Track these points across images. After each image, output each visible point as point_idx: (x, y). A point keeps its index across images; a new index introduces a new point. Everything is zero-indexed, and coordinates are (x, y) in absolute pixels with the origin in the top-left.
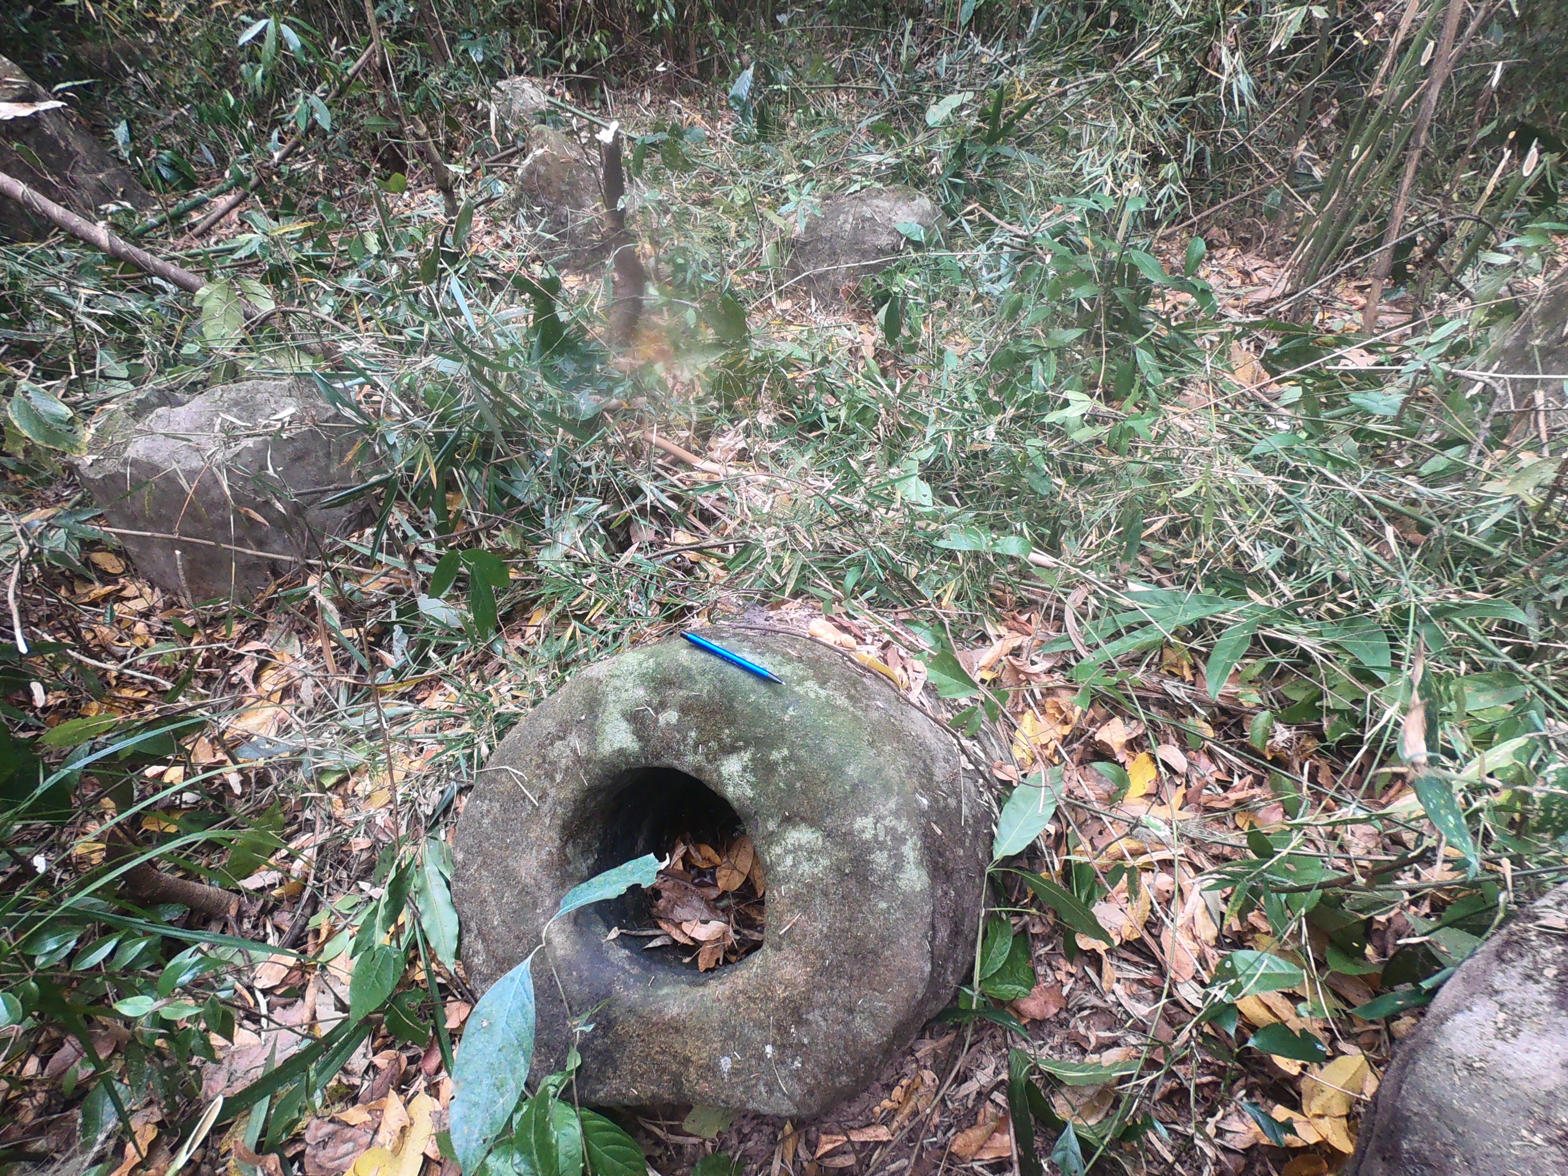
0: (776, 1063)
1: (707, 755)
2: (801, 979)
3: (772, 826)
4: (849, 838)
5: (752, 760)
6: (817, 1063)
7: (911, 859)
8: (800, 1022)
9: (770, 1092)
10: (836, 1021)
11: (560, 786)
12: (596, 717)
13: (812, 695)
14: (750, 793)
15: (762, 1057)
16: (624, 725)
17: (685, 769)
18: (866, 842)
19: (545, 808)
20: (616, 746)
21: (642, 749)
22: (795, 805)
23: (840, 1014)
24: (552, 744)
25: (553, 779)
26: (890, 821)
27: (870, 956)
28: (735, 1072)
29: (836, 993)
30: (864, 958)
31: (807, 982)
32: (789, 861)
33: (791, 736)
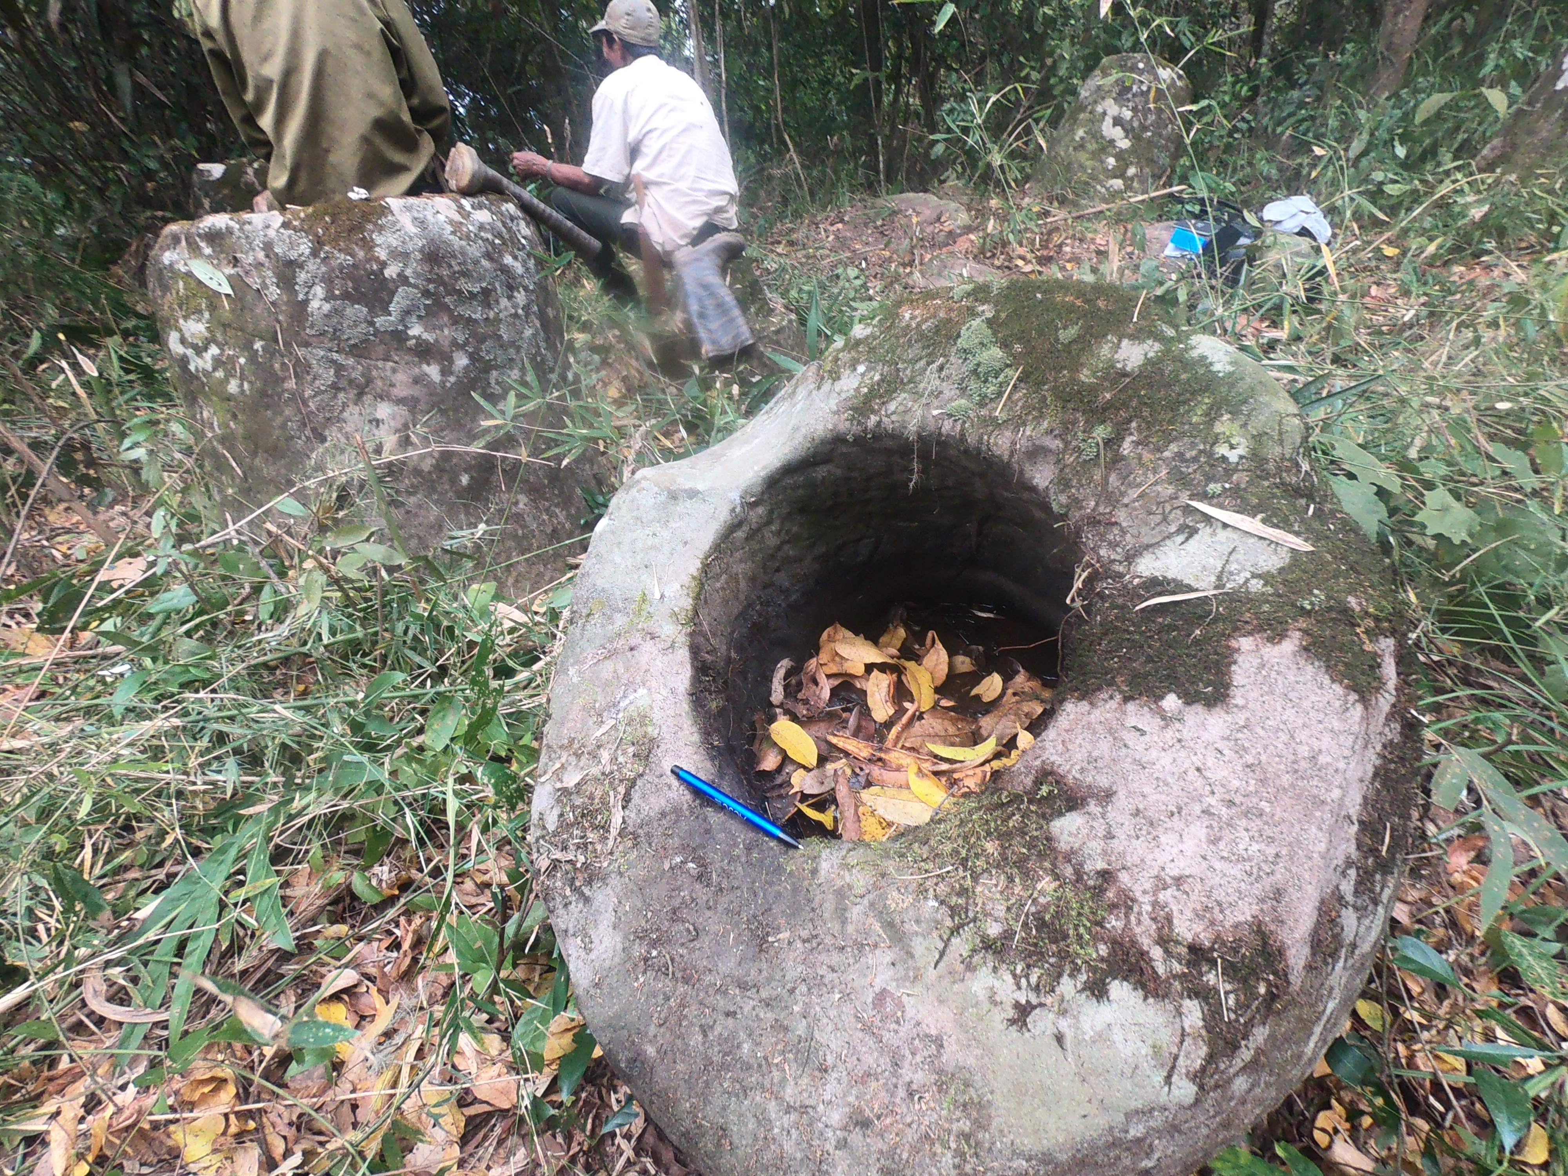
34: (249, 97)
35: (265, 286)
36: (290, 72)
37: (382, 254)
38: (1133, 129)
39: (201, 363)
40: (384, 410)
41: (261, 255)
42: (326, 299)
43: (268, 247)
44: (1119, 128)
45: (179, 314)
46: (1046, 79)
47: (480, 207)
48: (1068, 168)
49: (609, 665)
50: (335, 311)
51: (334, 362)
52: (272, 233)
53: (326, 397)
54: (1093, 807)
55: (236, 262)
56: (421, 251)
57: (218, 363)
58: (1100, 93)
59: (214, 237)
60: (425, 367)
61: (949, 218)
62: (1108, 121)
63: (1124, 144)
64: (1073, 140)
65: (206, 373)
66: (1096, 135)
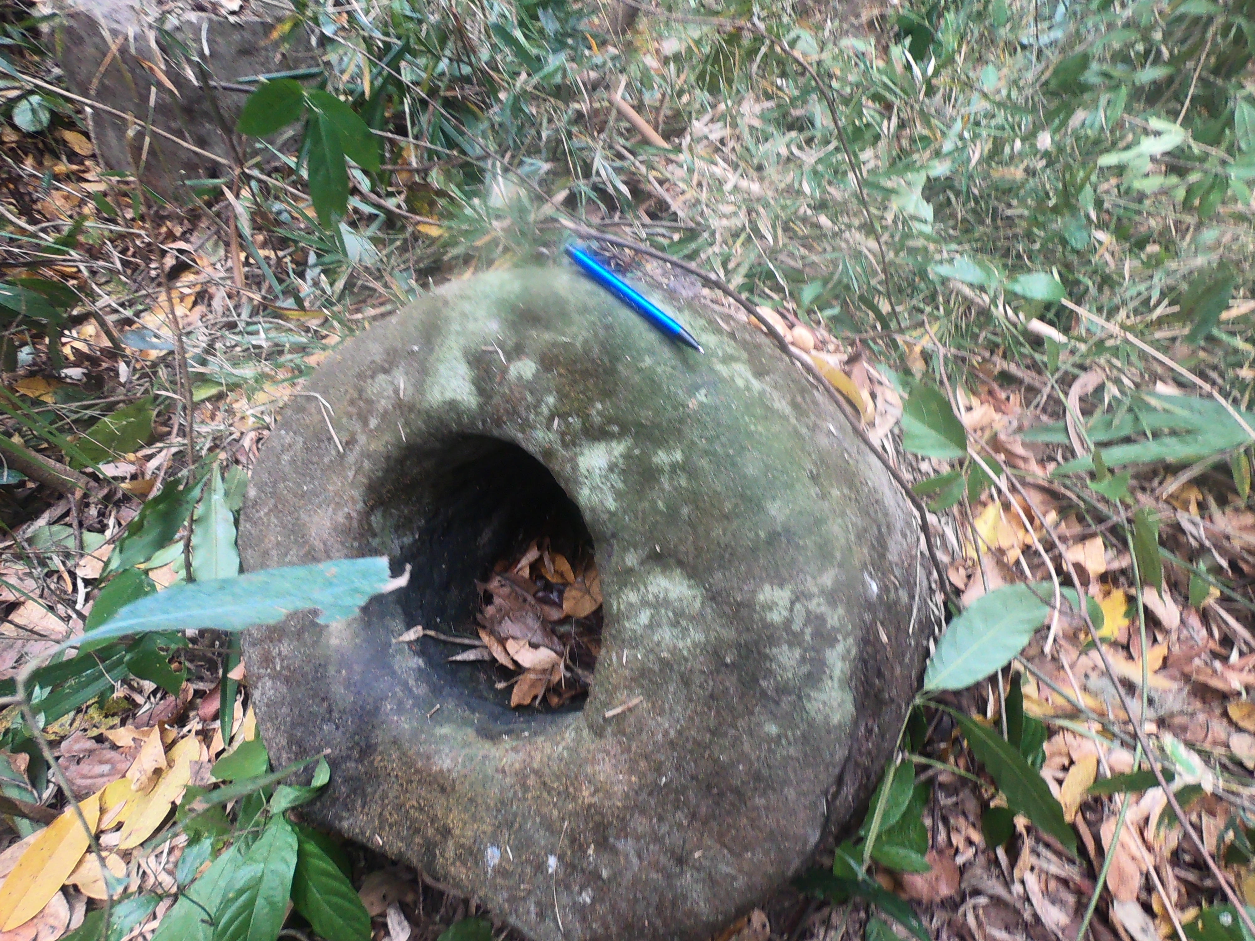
0: (558, 884)
1: (563, 434)
2: (618, 789)
3: (631, 559)
4: (744, 612)
5: (627, 457)
6: (613, 908)
7: (837, 673)
8: (603, 844)
9: (541, 915)
10: (656, 866)
11: (372, 434)
12: (432, 350)
13: (740, 383)
14: (611, 504)
15: (541, 867)
16: (463, 369)
17: (532, 449)
18: (768, 626)
19: (351, 458)
20: (449, 395)
21: (481, 407)
22: (672, 539)
23: (663, 860)
24: (373, 377)
25: (365, 423)
26: (818, 605)
27: (730, 796)
28: (500, 871)
29: (665, 829)
30: (721, 794)
31: (627, 795)
32: (644, 617)
33: (693, 434)
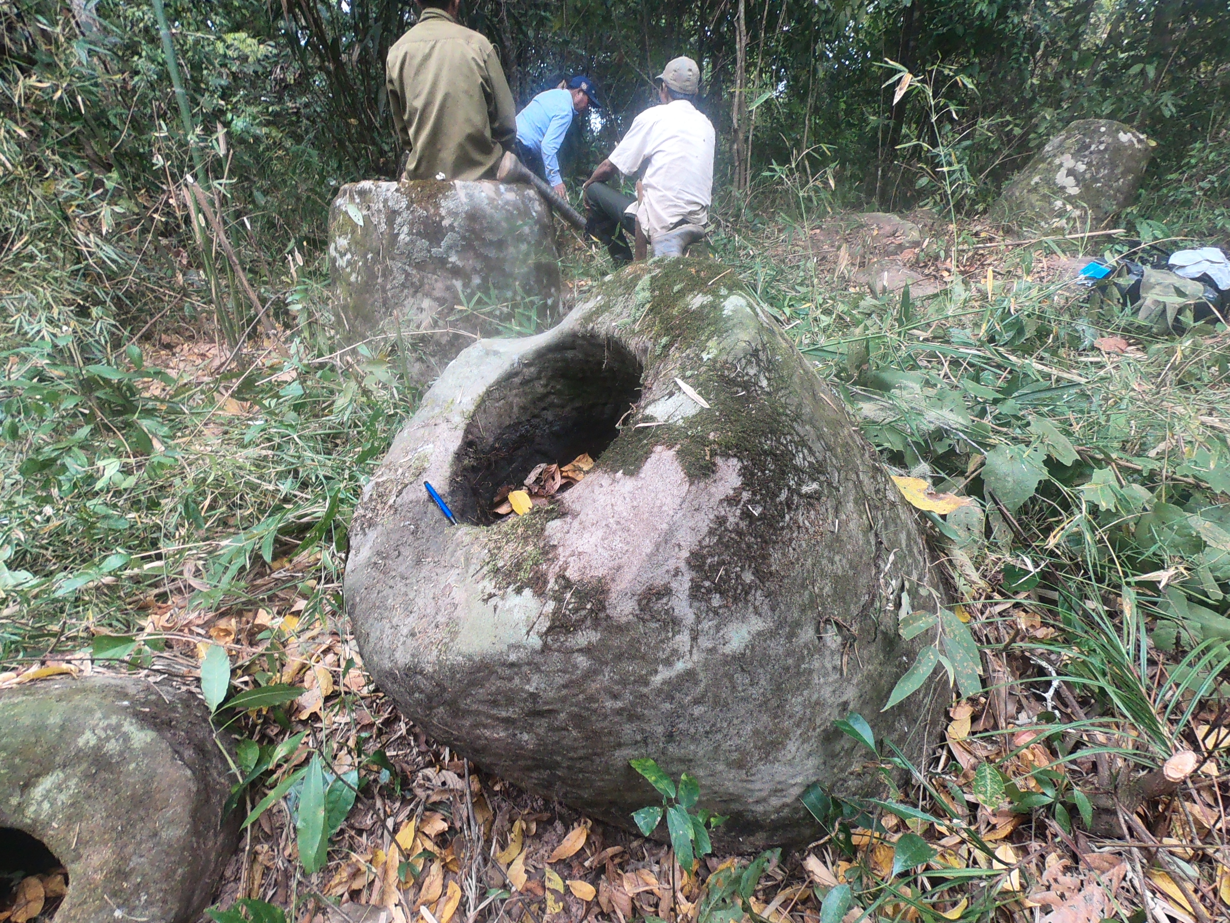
0: (129, 914)
2: (108, 855)
3: (15, 801)
4: (81, 754)
6: (156, 883)
7: (134, 731)
8: (127, 876)
10: (150, 849)
18: (93, 747)
22: (24, 774)
23: (150, 844)
31: (114, 852)
32: (46, 806)
34: (406, 117)
35: (379, 223)
36: (427, 105)
37: (443, 212)
38: (1084, 180)
39: (341, 262)
40: (426, 303)
41: (381, 205)
42: (408, 234)
43: (386, 201)
44: (1071, 178)
45: (337, 233)
46: (1026, 134)
47: (511, 190)
48: (1020, 206)
49: (422, 431)
50: (412, 241)
51: (405, 271)
52: (389, 194)
53: (397, 290)
54: (568, 519)
55: (369, 208)
56: (466, 213)
57: (349, 263)
58: (1061, 150)
59: (362, 193)
60: (454, 281)
61: (902, 234)
62: (1063, 171)
63: (1074, 191)
64: (1029, 184)
65: (343, 269)
66: (1049, 182)
